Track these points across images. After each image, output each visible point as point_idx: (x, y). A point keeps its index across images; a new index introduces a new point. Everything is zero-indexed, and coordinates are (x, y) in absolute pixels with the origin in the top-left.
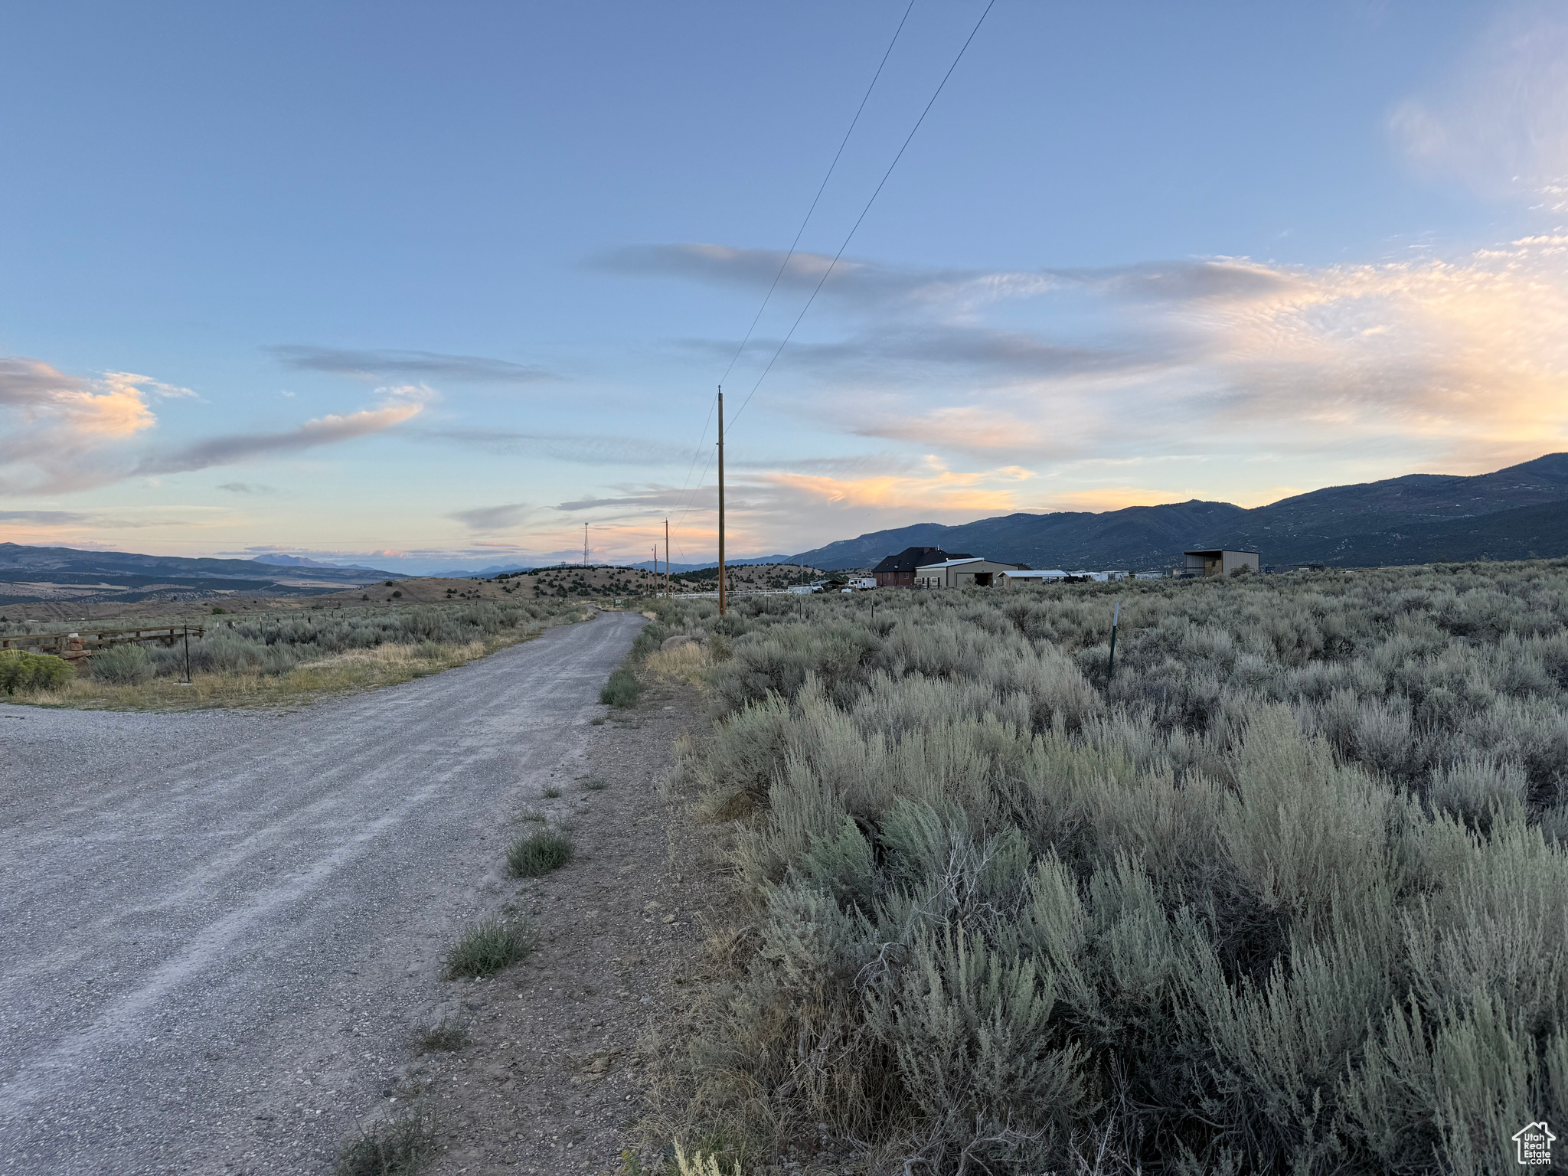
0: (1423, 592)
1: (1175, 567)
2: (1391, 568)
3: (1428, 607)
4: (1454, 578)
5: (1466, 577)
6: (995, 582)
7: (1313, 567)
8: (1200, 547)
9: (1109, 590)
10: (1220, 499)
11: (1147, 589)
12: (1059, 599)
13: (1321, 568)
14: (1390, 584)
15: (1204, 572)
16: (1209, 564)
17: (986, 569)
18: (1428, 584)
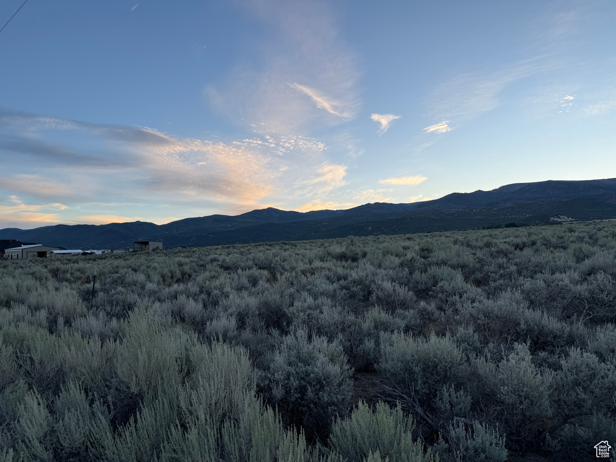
0: (217, 256)
1: (130, 248)
2: (208, 247)
3: (218, 261)
4: (227, 250)
5: (231, 250)
6: (48, 255)
7: (182, 247)
8: (141, 240)
9: (101, 258)
10: (148, 221)
11: (117, 257)
12: (77, 263)
13: (185, 247)
14: (207, 253)
15: (142, 250)
16: (144, 246)
17: (44, 249)
18: (219, 253)
